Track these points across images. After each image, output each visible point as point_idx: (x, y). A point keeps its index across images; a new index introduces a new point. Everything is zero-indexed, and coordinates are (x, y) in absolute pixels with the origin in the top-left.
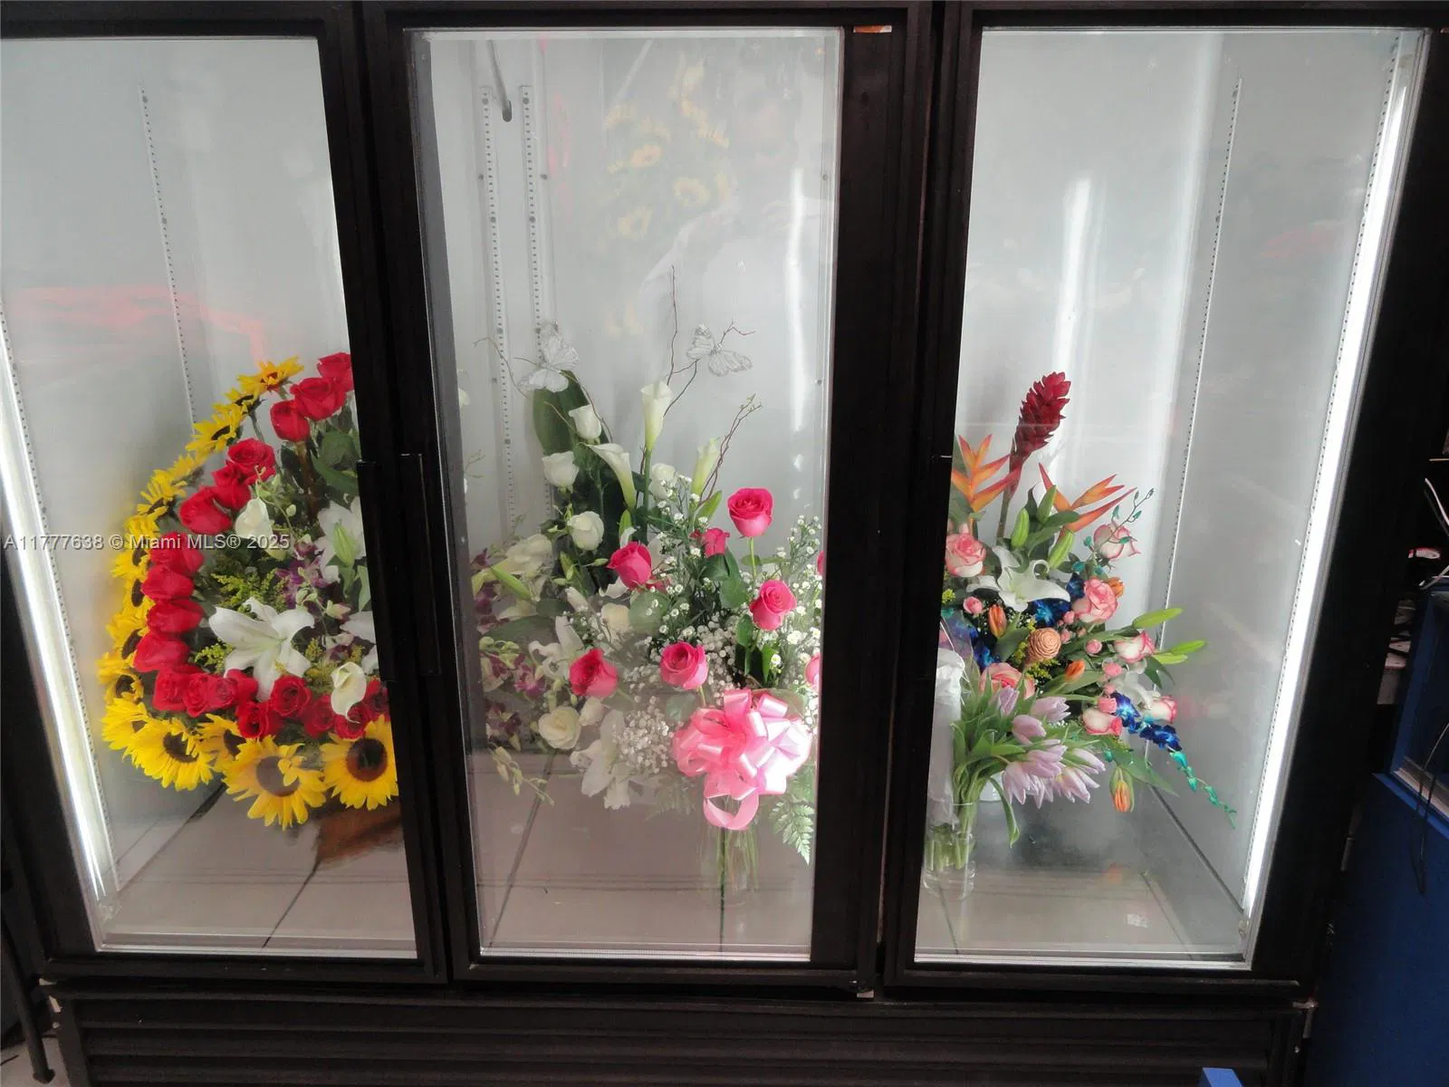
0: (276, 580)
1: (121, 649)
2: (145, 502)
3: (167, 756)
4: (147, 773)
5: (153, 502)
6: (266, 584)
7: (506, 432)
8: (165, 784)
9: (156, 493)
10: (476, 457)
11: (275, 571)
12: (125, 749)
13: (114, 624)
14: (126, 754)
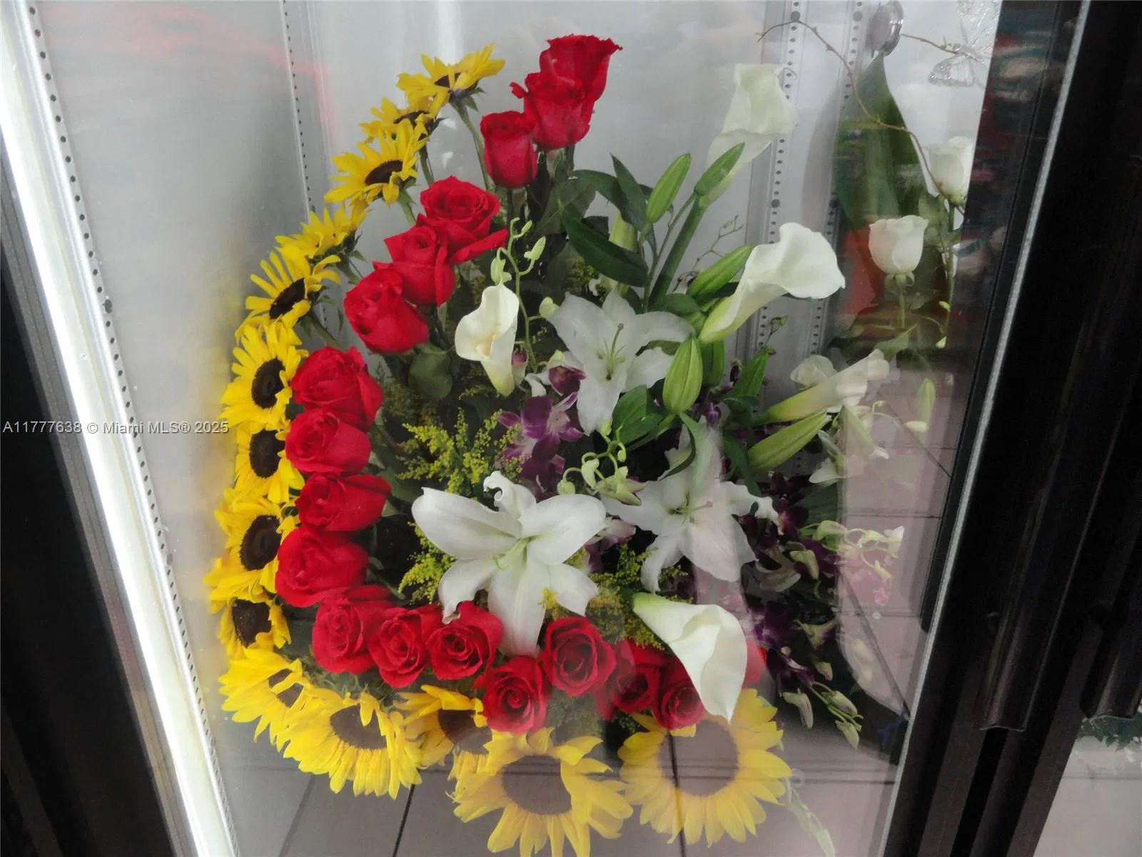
0: (499, 432)
1: (239, 549)
2: (259, 293)
3: (336, 740)
4: (304, 767)
5: (275, 293)
6: (483, 436)
7: (776, 188)
8: (336, 786)
9: (278, 276)
10: (731, 228)
11: (497, 416)
12: (257, 720)
13: (226, 508)
14: (259, 730)
